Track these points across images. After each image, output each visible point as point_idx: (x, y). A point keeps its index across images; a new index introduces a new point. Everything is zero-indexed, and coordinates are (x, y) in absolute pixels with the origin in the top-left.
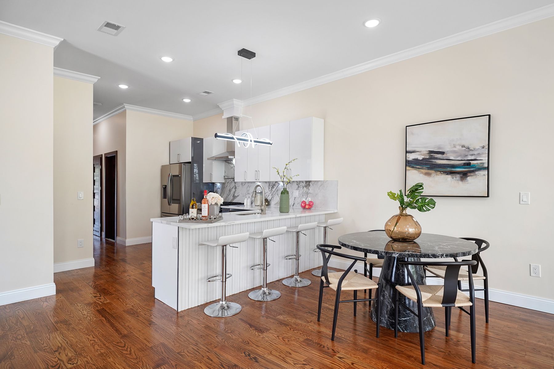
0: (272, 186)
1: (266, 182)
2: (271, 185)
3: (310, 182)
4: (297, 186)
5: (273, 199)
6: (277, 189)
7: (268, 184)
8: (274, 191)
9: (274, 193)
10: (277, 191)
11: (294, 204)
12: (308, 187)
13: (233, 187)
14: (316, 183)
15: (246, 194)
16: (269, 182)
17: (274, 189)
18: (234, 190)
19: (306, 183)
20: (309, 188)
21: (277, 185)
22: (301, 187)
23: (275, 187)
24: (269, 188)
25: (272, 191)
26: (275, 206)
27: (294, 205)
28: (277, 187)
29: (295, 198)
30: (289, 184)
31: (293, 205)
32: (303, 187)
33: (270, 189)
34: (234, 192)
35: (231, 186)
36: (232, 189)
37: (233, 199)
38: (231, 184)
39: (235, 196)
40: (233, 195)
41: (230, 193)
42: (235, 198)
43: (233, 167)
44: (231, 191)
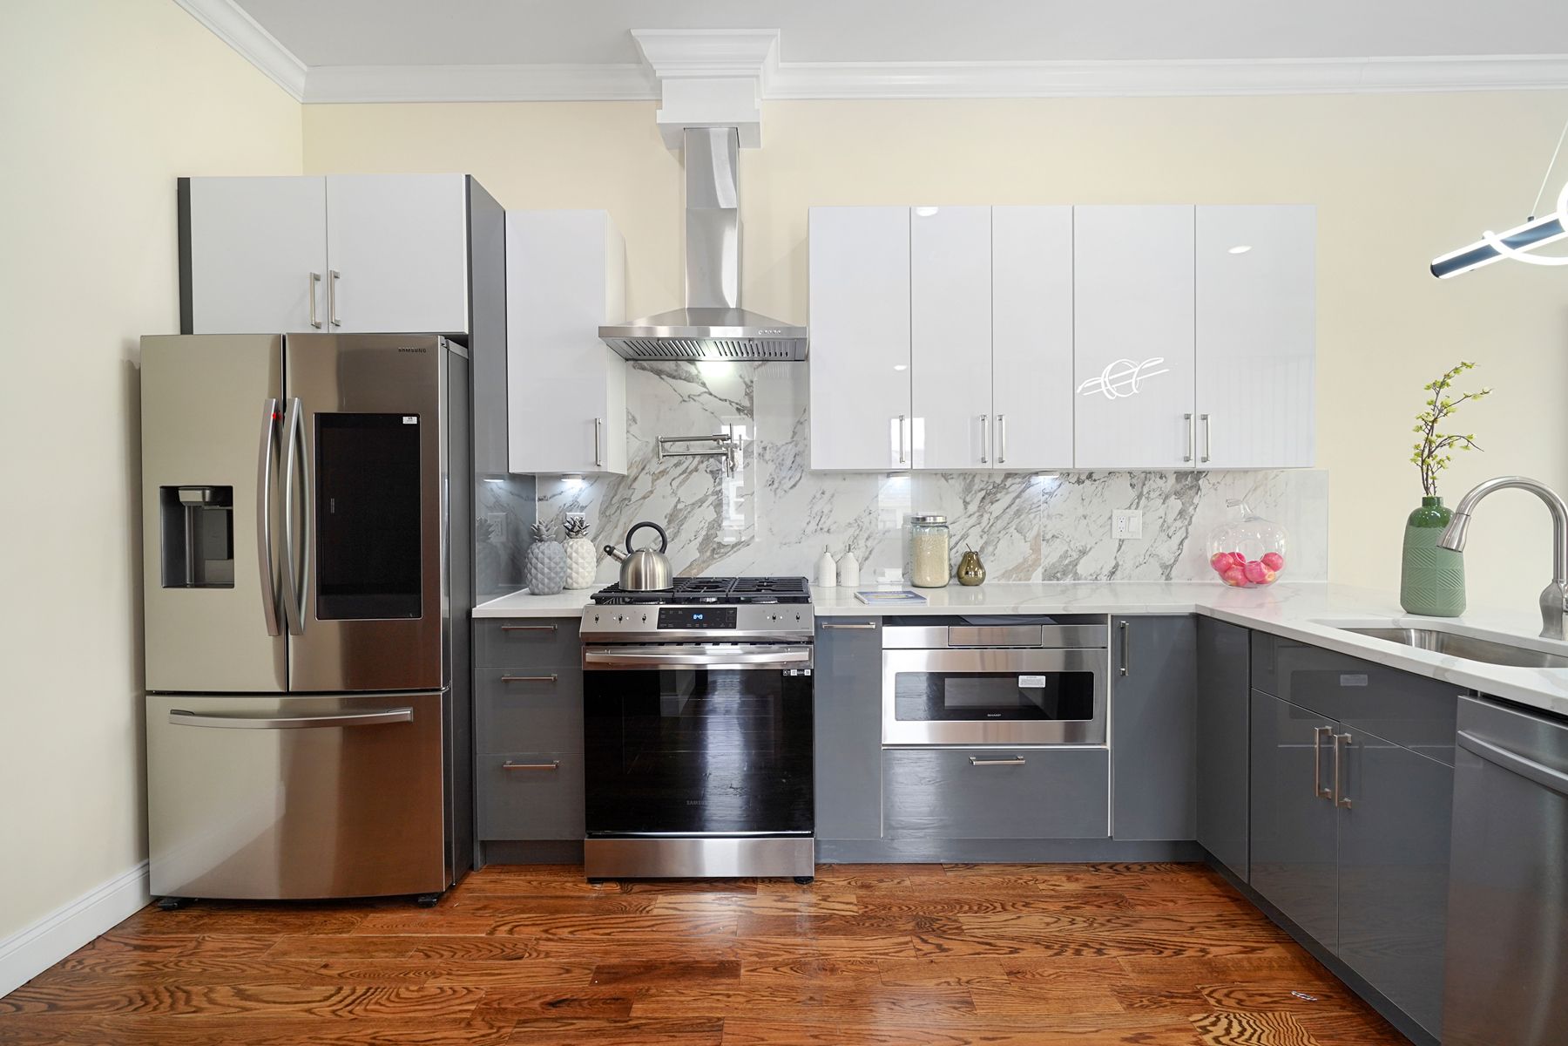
0: (983, 493)
1: (946, 475)
2: (976, 487)
3: (1198, 474)
4: (1133, 494)
5: (990, 549)
6: (1014, 508)
7: (957, 485)
8: (994, 515)
9: (1000, 524)
10: (1018, 513)
11: (1116, 567)
12: (1192, 498)
13: (702, 501)
14: (1229, 479)
15: (808, 531)
16: (967, 476)
17: (997, 508)
18: (708, 513)
19: (1178, 479)
20: (1196, 501)
21: (1015, 488)
22: (1154, 494)
23: (1004, 500)
24: (966, 504)
25: (986, 516)
26: (1003, 582)
27: (1118, 573)
28: (1017, 497)
29: (1122, 541)
31: (1113, 573)
32: (1167, 497)
33: (973, 508)
34: (709, 523)
35: (680, 493)
36: (692, 510)
37: (704, 562)
38: (681, 484)
39: (715, 546)
40: (700, 539)
41: (678, 531)
42: (717, 554)
43: (699, 395)
44: (685, 517)
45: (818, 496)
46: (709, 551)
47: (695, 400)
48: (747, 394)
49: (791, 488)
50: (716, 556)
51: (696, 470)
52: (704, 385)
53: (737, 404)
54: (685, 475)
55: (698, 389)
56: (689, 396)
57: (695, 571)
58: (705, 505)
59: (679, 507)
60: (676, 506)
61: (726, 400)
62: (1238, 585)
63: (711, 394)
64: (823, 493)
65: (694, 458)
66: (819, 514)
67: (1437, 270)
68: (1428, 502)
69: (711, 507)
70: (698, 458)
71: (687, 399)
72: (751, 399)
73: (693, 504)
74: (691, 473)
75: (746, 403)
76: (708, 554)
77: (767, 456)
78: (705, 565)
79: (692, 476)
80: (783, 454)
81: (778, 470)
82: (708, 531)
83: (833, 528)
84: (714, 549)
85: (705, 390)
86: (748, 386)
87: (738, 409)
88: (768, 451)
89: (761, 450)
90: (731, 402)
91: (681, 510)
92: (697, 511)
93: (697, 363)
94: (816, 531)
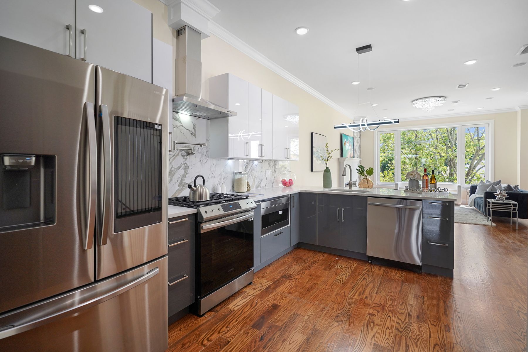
0: (246, 165)
2: (244, 164)
6: (251, 169)
7: (241, 163)
8: (248, 171)
13: (180, 167)
15: (210, 178)
17: (248, 169)
18: (181, 172)
19: (274, 162)
20: (276, 168)
21: (251, 164)
22: (271, 166)
24: (243, 168)
25: (246, 172)
27: (266, 185)
28: (252, 166)
29: (267, 177)
30: (262, 163)
32: (273, 166)
34: (182, 175)
35: (173, 163)
36: (177, 170)
37: (180, 190)
38: (173, 160)
39: (184, 184)
40: (179, 181)
41: (172, 179)
42: (184, 187)
43: (179, 126)
44: (174, 173)
45: (212, 165)
46: (182, 186)
47: (178, 128)
48: (194, 128)
49: (206, 163)
50: (184, 188)
51: (178, 155)
52: (181, 122)
53: (191, 131)
54: (174, 157)
55: (179, 124)
56: (176, 126)
57: (177, 194)
58: (181, 168)
59: (173, 169)
60: (171, 169)
61: (187, 129)
62: (288, 186)
63: (183, 126)
64: (213, 165)
65: (177, 150)
66: (212, 171)
67: (335, 128)
68: (327, 168)
69: (183, 169)
70: (179, 151)
71: (175, 127)
72: (195, 130)
73: (177, 168)
74: (176, 156)
75: (194, 132)
76: (182, 187)
77: (199, 151)
78: (181, 191)
79: (177, 157)
80: (204, 151)
81: (202, 156)
82: (182, 178)
83: (216, 176)
84: (183, 185)
85: (181, 124)
86: (194, 126)
87: (191, 133)
88: (199, 149)
89: (197, 149)
90: (189, 130)
91: (173, 170)
92: (178, 171)
93: (179, 113)
94: (211, 177)
